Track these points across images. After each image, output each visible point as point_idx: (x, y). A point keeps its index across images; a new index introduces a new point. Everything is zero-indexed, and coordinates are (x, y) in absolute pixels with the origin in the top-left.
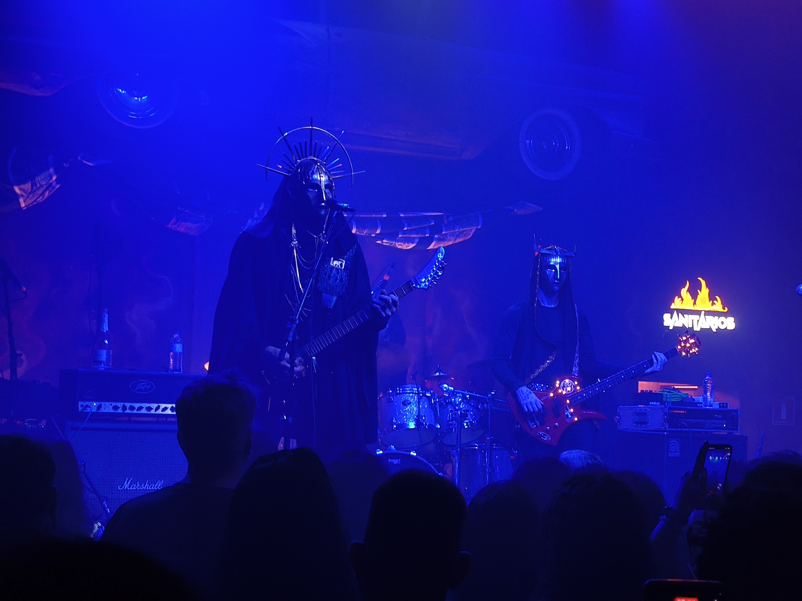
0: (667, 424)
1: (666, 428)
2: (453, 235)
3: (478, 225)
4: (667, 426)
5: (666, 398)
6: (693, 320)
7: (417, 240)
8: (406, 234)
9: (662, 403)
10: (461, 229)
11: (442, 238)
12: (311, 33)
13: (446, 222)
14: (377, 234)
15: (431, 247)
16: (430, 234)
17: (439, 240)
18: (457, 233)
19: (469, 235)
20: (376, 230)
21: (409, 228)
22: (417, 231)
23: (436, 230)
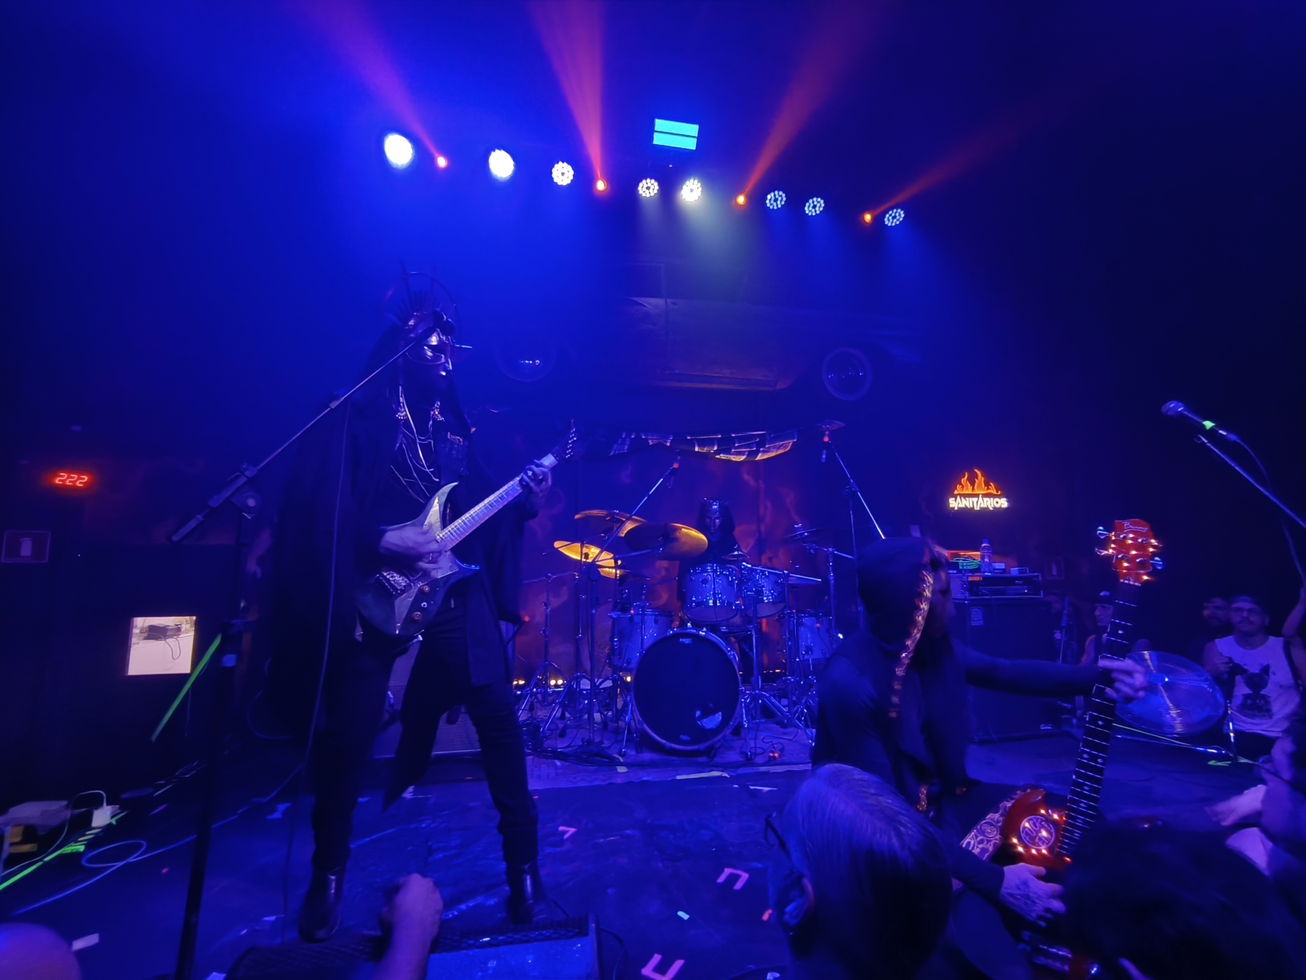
1: (965, 597)
2: (774, 447)
3: (794, 439)
6: (973, 502)
7: (747, 453)
8: (737, 449)
11: (766, 450)
12: (653, 304)
13: (768, 439)
14: (715, 451)
15: (758, 458)
16: (757, 448)
17: (764, 452)
18: (778, 446)
19: (787, 447)
20: (713, 448)
21: (739, 445)
22: (746, 447)
23: (761, 445)
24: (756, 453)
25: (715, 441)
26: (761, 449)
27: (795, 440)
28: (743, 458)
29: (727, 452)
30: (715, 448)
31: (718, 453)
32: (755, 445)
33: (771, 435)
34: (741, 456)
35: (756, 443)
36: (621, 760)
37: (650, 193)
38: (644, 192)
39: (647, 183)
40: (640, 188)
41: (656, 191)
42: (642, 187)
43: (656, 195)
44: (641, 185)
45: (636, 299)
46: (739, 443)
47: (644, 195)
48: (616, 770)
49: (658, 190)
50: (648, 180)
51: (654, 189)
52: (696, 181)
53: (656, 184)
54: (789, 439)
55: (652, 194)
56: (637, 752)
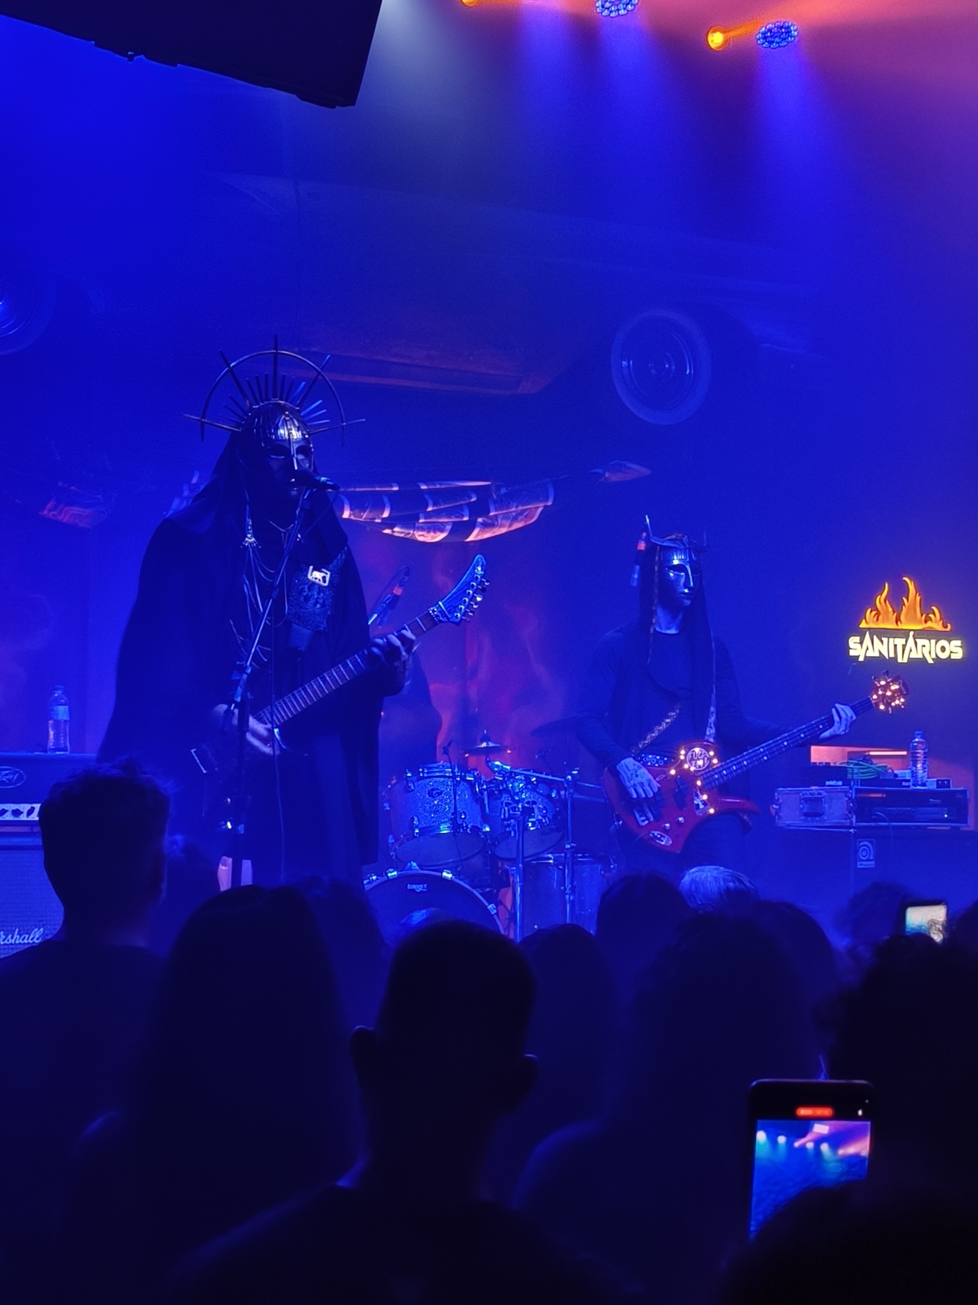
0: (854, 816)
1: (851, 822)
2: (506, 516)
3: (547, 500)
4: (854, 820)
5: (852, 774)
6: (895, 646)
7: (449, 527)
8: (431, 517)
9: (846, 782)
10: (520, 508)
11: (490, 521)
12: (267, 191)
13: (493, 497)
14: (383, 519)
15: (471, 538)
16: (470, 514)
17: (485, 526)
18: (514, 514)
19: (532, 518)
20: (382, 514)
21: (435, 508)
22: (448, 513)
23: (479, 509)
24: (470, 527)
25: (386, 499)
26: (480, 520)
27: (549, 503)
28: (440, 536)
29: (410, 522)
30: (386, 514)
31: (390, 523)
32: (466, 512)
33: (498, 488)
34: (439, 533)
35: (470, 505)
46: (434, 505)
54: (537, 499)
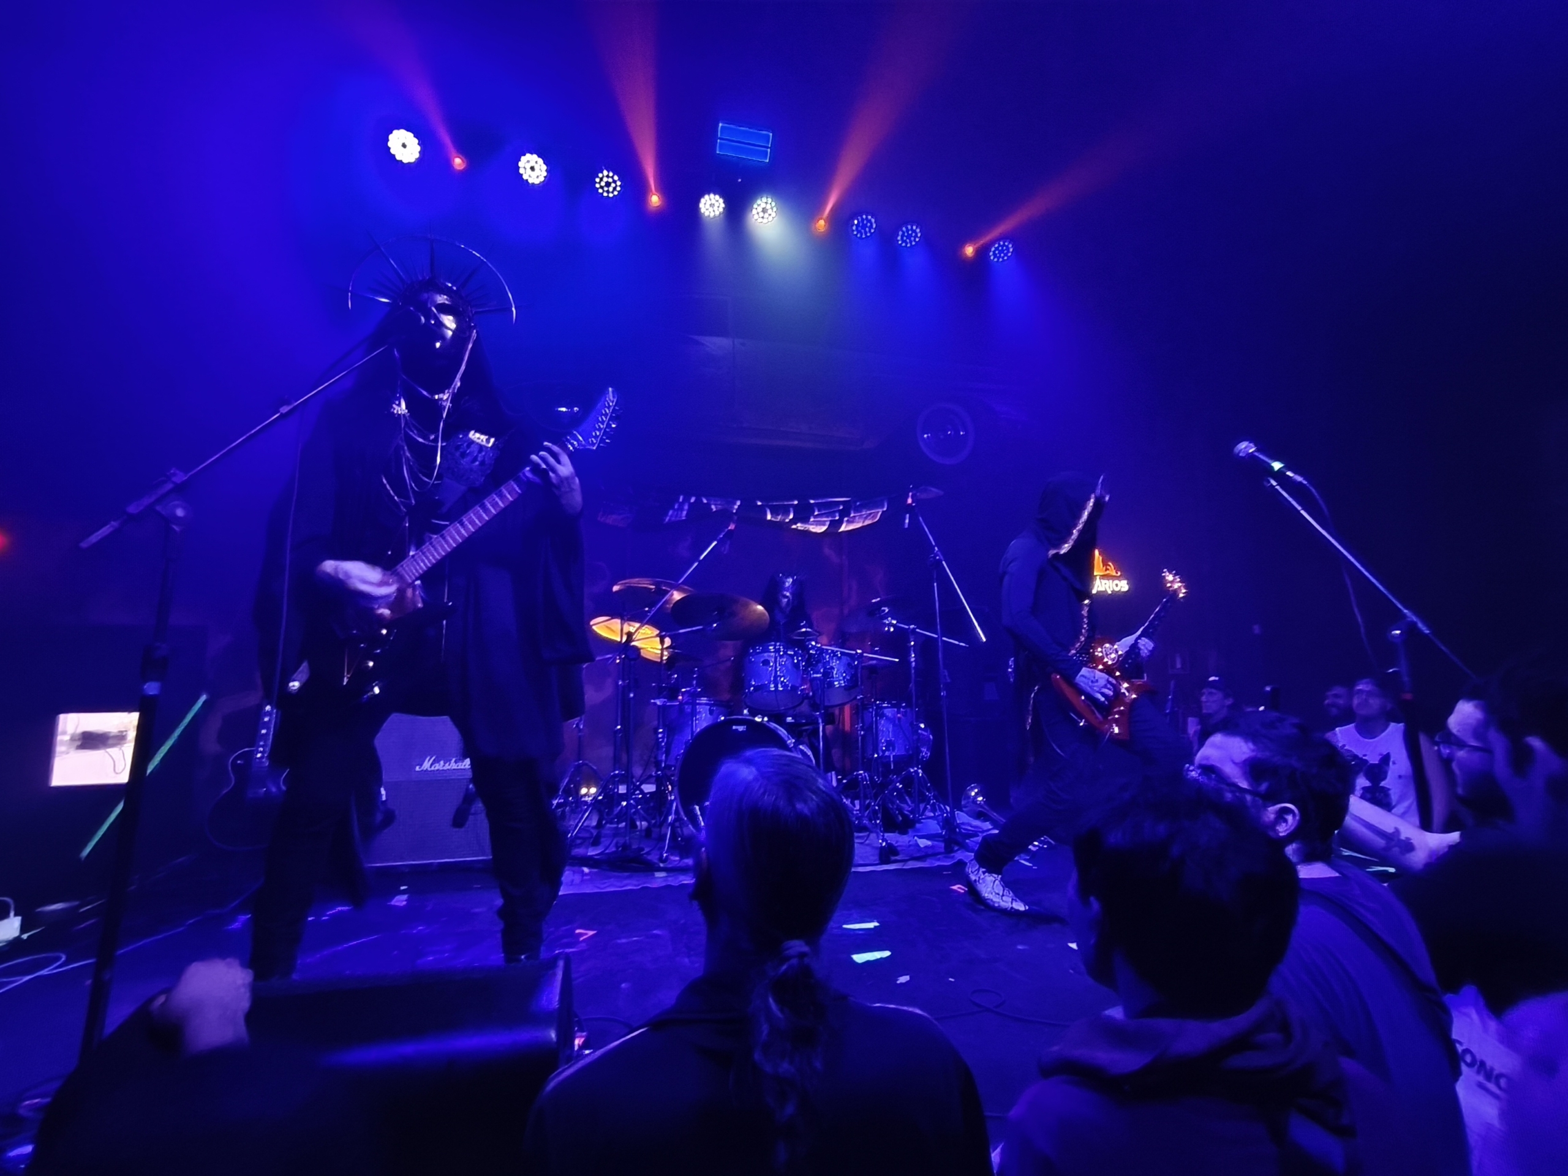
2: (861, 517)
3: (883, 507)
7: (828, 523)
8: (817, 518)
10: (868, 512)
11: (851, 520)
12: (716, 344)
13: (853, 507)
14: (790, 520)
15: (841, 530)
16: (840, 516)
19: (876, 517)
20: (789, 515)
22: (827, 515)
23: (844, 513)
25: (791, 509)
26: (846, 519)
27: (885, 509)
29: (805, 520)
30: (791, 516)
31: (793, 521)
32: (837, 514)
33: (856, 502)
34: (822, 527)
35: (840, 511)
36: (662, 865)
37: (714, 211)
38: (707, 209)
39: (710, 199)
40: (701, 205)
41: (721, 210)
42: (705, 204)
43: (722, 215)
44: (703, 201)
45: (696, 337)
46: (818, 511)
47: (707, 214)
48: (654, 875)
49: (724, 209)
50: (712, 196)
51: (718, 207)
52: (770, 200)
53: (721, 201)
54: (877, 507)
55: (717, 213)
56: (682, 858)
